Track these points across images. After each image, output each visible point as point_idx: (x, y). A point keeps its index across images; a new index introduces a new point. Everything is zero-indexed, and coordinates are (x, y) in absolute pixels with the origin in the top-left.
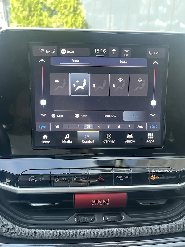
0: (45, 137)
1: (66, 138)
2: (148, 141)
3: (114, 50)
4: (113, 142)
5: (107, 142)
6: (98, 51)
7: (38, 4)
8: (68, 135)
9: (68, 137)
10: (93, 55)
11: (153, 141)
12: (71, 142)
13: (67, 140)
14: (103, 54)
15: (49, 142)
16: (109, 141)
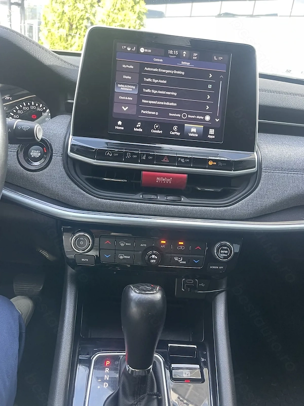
0: (120, 123)
1: (137, 126)
2: (209, 136)
3: (185, 53)
4: (178, 134)
5: (173, 133)
6: (171, 52)
7: (83, 19)
8: (140, 123)
9: (139, 126)
10: (167, 55)
11: (214, 137)
12: (141, 130)
13: (138, 128)
14: (175, 55)
15: (123, 128)
16: (175, 133)
